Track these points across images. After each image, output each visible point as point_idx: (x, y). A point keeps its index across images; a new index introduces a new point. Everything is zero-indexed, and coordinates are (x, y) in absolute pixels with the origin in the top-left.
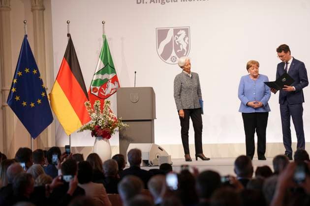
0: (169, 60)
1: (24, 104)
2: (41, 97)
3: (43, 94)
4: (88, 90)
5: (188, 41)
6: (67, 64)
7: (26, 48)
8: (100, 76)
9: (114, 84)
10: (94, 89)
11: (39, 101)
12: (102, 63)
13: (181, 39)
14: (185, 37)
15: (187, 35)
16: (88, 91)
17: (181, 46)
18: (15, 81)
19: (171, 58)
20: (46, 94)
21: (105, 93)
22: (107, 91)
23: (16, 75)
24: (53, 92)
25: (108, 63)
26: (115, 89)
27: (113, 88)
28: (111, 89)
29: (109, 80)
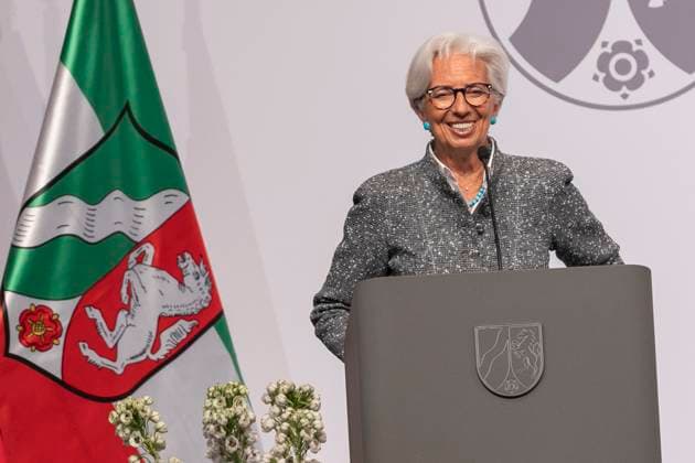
0: (583, 79)
8: (73, 217)
9: (181, 282)
10: (27, 318)
12: (86, 108)
19: (603, 62)
21: (112, 354)
22: (131, 339)
25: (127, 108)
26: (188, 317)
27: (167, 312)
28: (161, 318)
29: (138, 245)
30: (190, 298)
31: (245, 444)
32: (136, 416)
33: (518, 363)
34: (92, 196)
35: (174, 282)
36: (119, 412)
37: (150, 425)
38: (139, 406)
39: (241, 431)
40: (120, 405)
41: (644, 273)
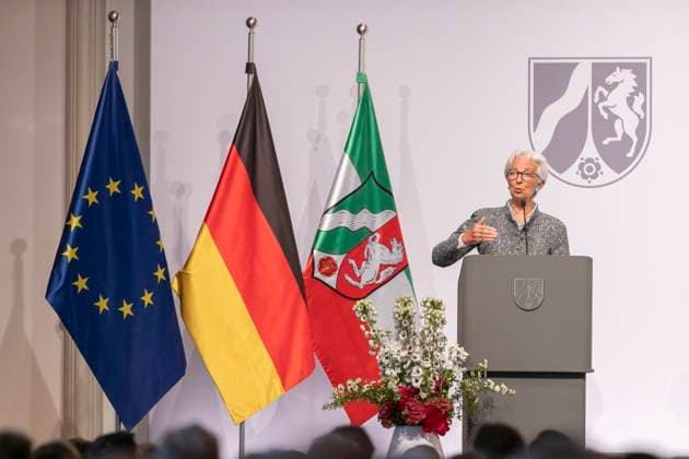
0: (572, 173)
1: (103, 304)
2: (151, 283)
3: (160, 274)
4: (304, 265)
5: (644, 107)
6: (241, 168)
7: (114, 107)
8: (345, 219)
9: (391, 249)
10: (323, 262)
11: (147, 298)
12: (354, 172)
13: (617, 100)
14: (632, 94)
15: (641, 86)
16: (304, 268)
17: (618, 124)
18: (75, 222)
19: (581, 166)
20: (166, 274)
21: (359, 280)
22: (367, 274)
23: (79, 203)
24: (191, 266)
25: (372, 173)
26: (393, 266)
27: (384, 263)
28: (381, 265)
29: (373, 233)
30: (395, 257)
31: (411, 323)
32: (364, 308)
33: (533, 296)
34: (354, 211)
35: (388, 250)
36: (357, 306)
37: (370, 313)
38: (366, 304)
39: (410, 317)
40: (358, 303)
41: (588, 261)
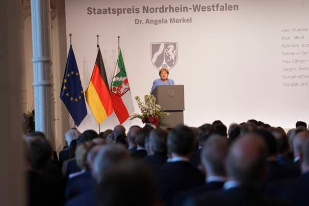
1: (72, 99)
2: (80, 94)
3: (82, 92)
6: (97, 68)
8: (118, 79)
10: (114, 88)
11: (80, 97)
12: (119, 69)
13: (170, 51)
14: (173, 50)
15: (175, 48)
17: (170, 57)
18: (65, 81)
22: (122, 91)
23: (66, 76)
24: (88, 90)
25: (122, 69)
26: (127, 89)
27: (125, 88)
29: (123, 82)
30: (127, 87)
34: (119, 77)
